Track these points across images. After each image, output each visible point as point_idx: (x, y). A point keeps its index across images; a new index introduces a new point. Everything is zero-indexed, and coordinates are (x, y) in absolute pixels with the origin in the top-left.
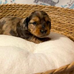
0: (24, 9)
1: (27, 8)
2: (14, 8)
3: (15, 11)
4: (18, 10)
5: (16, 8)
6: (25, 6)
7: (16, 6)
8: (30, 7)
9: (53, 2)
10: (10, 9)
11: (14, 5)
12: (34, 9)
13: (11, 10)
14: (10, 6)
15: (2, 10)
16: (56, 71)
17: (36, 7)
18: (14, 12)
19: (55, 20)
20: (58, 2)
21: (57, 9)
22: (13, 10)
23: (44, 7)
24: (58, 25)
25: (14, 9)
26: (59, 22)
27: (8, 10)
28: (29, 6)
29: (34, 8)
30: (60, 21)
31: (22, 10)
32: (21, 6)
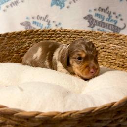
0: (73, 36)
1: (78, 35)
2: (59, 35)
3: (61, 39)
4: (64, 37)
5: (63, 34)
6: (75, 32)
7: (62, 32)
8: (81, 34)
9: (117, 27)
10: (53, 35)
11: (60, 31)
12: (87, 37)
13: (54, 37)
14: (53, 32)
15: (42, 37)
16: (96, 109)
17: (90, 34)
18: (58, 40)
19: (116, 52)
20: (125, 27)
21: (118, 36)
22: (58, 37)
23: (102, 34)
24: (121, 60)
25: (60, 37)
26: (122, 56)
27: (50, 37)
28: (81, 32)
29: (88, 34)
30: (123, 54)
31: (70, 37)
32: (70, 31)
